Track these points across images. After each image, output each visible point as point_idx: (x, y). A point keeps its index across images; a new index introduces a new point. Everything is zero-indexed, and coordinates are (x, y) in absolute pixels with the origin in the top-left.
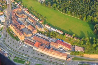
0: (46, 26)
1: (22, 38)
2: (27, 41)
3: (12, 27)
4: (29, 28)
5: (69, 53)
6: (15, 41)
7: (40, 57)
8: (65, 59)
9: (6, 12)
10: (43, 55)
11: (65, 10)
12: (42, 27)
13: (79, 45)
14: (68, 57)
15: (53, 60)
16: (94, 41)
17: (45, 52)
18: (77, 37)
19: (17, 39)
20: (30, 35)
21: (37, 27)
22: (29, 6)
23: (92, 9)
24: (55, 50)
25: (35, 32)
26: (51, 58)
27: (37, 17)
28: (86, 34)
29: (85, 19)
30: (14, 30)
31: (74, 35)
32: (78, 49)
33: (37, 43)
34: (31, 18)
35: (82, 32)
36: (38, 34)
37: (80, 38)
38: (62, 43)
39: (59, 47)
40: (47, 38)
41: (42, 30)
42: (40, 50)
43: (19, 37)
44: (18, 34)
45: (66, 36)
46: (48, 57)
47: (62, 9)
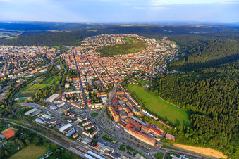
0: (143, 111)
1: (116, 118)
2: (120, 122)
3: (110, 108)
4: (126, 111)
5: (159, 140)
6: (110, 120)
7: (129, 139)
8: (153, 144)
9: (110, 94)
10: (132, 137)
11: (166, 97)
12: (138, 111)
13: (171, 133)
14: (157, 143)
15: (140, 144)
16: (188, 131)
17: (134, 135)
18: (170, 124)
19: (112, 119)
20: (125, 117)
21: (134, 110)
22: (132, 91)
23: (193, 98)
24: (144, 134)
25: (130, 115)
26: (139, 141)
27: (137, 102)
28: (182, 123)
29: (184, 107)
30: (111, 110)
31: (168, 122)
32: (170, 137)
33: (129, 125)
34: (131, 101)
35: (178, 120)
36: (133, 117)
37: (174, 126)
38: (154, 128)
39: (149, 132)
40: (140, 122)
41: (138, 113)
42: (130, 132)
43: (114, 117)
44: (113, 114)
45: (160, 122)
46: (136, 139)
47: (162, 95)
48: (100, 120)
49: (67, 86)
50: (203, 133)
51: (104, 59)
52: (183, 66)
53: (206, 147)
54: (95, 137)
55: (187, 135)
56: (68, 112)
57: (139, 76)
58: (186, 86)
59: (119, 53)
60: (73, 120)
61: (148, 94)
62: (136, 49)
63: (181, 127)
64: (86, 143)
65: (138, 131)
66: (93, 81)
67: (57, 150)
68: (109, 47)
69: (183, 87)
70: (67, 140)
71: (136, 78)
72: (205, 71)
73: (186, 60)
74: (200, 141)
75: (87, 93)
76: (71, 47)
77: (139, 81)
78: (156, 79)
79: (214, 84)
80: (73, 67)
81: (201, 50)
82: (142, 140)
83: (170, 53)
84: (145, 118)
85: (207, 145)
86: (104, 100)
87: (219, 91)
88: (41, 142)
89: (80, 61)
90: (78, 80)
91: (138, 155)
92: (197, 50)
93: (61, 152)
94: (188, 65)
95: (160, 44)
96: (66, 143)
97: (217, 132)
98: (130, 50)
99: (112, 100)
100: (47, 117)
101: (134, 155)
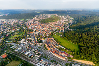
0: (60, 46)
1: (49, 49)
2: (50, 51)
3: (46, 45)
4: (53, 46)
5: (67, 58)
6: (46, 50)
7: (54, 57)
8: (64, 60)
9: (46, 39)
10: (55, 57)
11: (69, 40)
12: (58, 45)
13: (72, 55)
15: (59, 60)
16: (79, 54)
18: (71, 51)
19: (47, 49)
20: (52, 48)
21: (56, 46)
23: (80, 40)
24: (61, 55)
26: (59, 58)
27: (57, 42)
28: (76, 51)
29: (76, 44)
30: (46, 46)
33: (54, 52)
35: (74, 50)
36: (56, 48)
37: (73, 52)
38: (65, 53)
39: (63, 54)
40: (59, 50)
41: (58, 47)
42: (55, 55)
43: (48, 48)
44: (47, 47)
45: (67, 50)
46: (57, 58)
48: (42, 50)
49: (28, 36)
50: (85, 55)
51: (43, 24)
52: (76, 27)
53: (86, 60)
54: (40, 57)
55: (78, 56)
56: (29, 47)
57: (57, 31)
58: (77, 35)
59: (49, 22)
60: (31, 50)
61: (62, 39)
62: (56, 20)
63: (76, 52)
64: (36, 59)
65: (58, 54)
66: (39, 33)
67: (24, 63)
68: (45, 19)
69: (76, 35)
70: (29, 58)
71: (56, 32)
72: (85, 29)
73: (77, 24)
74: (84, 58)
75: (36, 39)
76: (29, 20)
77: (58, 33)
78: (65, 33)
79: (89, 34)
80: (30, 28)
81: (83, 20)
82: (60, 58)
83: (70, 22)
84: (61, 49)
85: (87, 59)
86: (43, 41)
87: (91, 37)
88: (18, 59)
89: (33, 25)
90: (32, 33)
91: (58, 64)
92: (81, 20)
93: (26, 63)
94: (78, 26)
95: (66, 18)
96: (28, 60)
97: (91, 54)
98: (53, 21)
99: (47, 41)
100: (20, 49)
101: (57, 64)
